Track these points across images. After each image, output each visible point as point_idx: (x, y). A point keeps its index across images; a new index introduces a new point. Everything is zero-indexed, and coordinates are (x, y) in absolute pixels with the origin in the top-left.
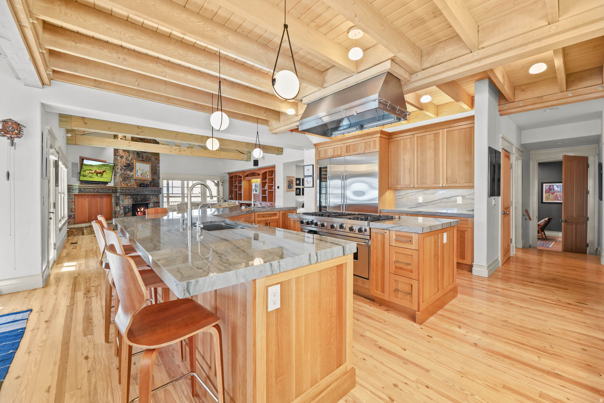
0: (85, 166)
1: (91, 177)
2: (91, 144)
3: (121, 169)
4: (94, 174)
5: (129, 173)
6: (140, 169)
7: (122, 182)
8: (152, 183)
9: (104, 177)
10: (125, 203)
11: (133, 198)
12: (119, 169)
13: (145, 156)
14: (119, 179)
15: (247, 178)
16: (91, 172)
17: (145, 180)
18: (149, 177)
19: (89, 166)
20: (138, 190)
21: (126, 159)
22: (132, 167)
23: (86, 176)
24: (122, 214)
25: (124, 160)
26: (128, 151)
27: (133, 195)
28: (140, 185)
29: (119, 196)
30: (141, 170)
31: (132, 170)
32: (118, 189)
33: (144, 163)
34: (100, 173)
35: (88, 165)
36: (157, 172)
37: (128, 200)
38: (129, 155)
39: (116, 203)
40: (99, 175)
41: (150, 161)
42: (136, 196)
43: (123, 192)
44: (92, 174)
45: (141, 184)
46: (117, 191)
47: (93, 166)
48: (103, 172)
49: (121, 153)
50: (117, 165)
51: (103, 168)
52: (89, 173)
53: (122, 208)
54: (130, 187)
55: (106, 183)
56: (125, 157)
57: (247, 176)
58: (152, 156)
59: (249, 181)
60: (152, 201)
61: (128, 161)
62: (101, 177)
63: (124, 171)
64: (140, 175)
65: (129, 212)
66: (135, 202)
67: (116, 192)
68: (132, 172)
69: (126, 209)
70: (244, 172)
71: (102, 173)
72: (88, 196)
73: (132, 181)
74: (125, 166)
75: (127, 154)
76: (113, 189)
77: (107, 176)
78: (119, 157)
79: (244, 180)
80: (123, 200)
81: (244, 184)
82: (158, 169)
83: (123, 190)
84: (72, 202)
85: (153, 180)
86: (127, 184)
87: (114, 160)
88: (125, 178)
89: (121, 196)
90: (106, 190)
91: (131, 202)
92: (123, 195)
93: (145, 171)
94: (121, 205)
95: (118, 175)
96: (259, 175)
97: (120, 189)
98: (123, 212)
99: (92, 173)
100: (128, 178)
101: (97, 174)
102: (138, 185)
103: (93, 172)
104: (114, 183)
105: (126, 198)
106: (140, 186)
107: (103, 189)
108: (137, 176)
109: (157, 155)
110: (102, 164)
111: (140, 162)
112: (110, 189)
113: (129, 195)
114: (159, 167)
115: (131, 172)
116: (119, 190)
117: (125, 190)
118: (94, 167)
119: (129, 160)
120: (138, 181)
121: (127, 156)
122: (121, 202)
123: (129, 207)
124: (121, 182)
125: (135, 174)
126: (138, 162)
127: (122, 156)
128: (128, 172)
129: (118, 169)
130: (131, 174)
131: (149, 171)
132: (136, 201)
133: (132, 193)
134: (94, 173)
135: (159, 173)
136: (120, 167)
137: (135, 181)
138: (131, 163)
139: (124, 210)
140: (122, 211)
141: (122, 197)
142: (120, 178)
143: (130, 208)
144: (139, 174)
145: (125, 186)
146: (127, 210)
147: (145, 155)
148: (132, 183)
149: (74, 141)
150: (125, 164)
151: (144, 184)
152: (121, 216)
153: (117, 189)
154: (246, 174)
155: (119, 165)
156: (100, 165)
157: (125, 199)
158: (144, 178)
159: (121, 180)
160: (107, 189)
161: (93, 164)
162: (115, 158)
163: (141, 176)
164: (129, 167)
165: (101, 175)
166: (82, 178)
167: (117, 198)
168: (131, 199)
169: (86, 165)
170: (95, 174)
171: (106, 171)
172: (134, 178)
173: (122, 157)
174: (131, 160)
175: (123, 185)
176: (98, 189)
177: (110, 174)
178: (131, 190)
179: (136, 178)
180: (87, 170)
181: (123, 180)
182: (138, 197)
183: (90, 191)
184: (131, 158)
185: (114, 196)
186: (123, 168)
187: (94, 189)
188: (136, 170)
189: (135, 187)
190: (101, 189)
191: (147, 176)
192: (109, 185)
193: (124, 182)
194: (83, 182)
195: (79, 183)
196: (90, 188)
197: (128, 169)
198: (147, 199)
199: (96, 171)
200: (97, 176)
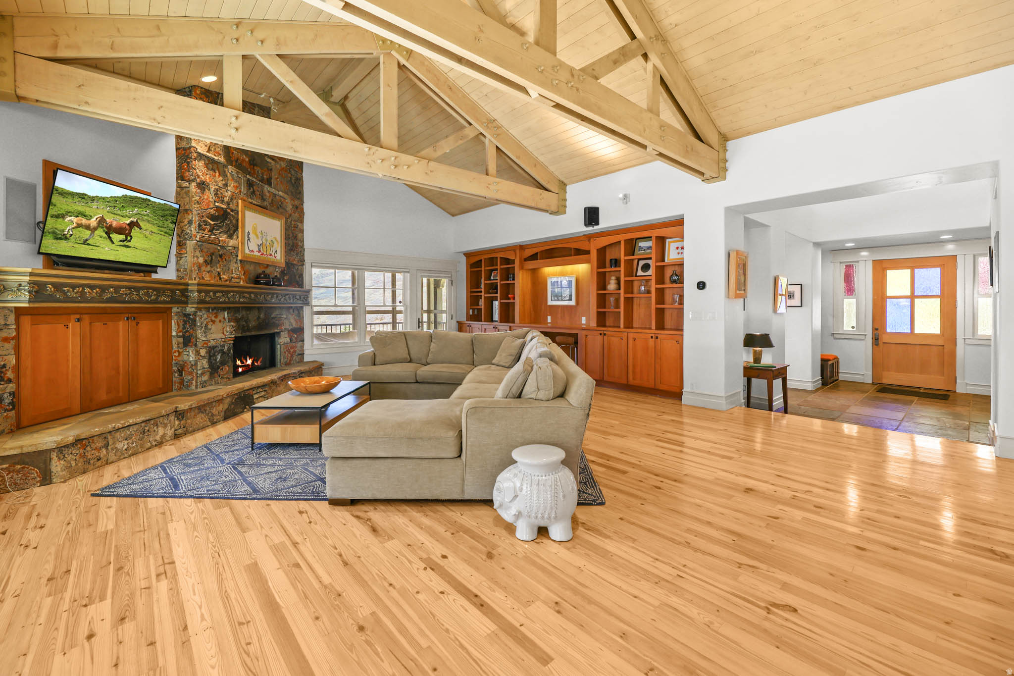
0: (60, 198)
1: (85, 242)
3: (199, 225)
4: (97, 232)
5: (225, 242)
6: (255, 229)
7: (203, 268)
8: (286, 274)
9: (137, 245)
10: (213, 336)
11: (237, 320)
12: (193, 226)
13: (267, 194)
14: (192, 257)
16: (84, 221)
17: (268, 266)
18: (278, 255)
19: (76, 198)
20: (250, 293)
21: (216, 194)
22: (234, 222)
24: (202, 374)
25: (210, 196)
27: (237, 310)
28: (257, 280)
29: (195, 314)
30: (260, 235)
31: (232, 231)
32: (192, 291)
33: (266, 215)
34: (120, 231)
35: (72, 195)
36: (297, 245)
37: (221, 326)
38: (226, 185)
39: (183, 337)
40: (116, 237)
41: (281, 210)
42: (244, 313)
43: (208, 299)
44: (89, 232)
45: (258, 276)
46: (187, 297)
47: (93, 199)
48: (131, 225)
49: (201, 173)
50: (186, 211)
51: (128, 211)
53: (203, 352)
54: (227, 283)
55: (151, 269)
56: (213, 188)
58: (285, 196)
60: (286, 325)
61: (223, 201)
63: (211, 231)
64: (256, 249)
65: (223, 363)
66: (243, 331)
67: (183, 299)
68: (235, 237)
69: (214, 355)
71: (126, 231)
72: (80, 315)
73: (233, 266)
74: (212, 218)
75: (218, 179)
76: (173, 291)
77: (146, 244)
78: (194, 184)
80: (206, 326)
82: (300, 235)
83: (207, 292)
85: (289, 264)
86: (219, 274)
87: (178, 189)
88: (212, 254)
89: (199, 313)
90: (147, 294)
91: (231, 333)
92: (207, 309)
93: (269, 239)
94: (199, 344)
95: (190, 244)
97: (199, 291)
98: (206, 366)
99: (88, 227)
100: (221, 256)
101: (108, 233)
102: (249, 279)
103: (93, 222)
104: (178, 270)
105: (217, 320)
106: (257, 282)
107: (138, 289)
108: (247, 251)
110: (125, 197)
111: (255, 211)
112: (164, 290)
113: (224, 309)
114: (303, 231)
115: (231, 237)
116: (196, 294)
117: (215, 292)
118: (95, 205)
119: (226, 199)
120: (251, 268)
121: (220, 184)
122: (200, 333)
123: (226, 349)
124: (199, 268)
125: (243, 244)
126: (250, 209)
127: (203, 182)
128: (223, 237)
129: (190, 222)
130: (232, 243)
131: (279, 239)
132: (243, 326)
134: (95, 229)
135: (303, 247)
136: (196, 219)
137: (242, 267)
138: (232, 211)
139: (210, 356)
140: (205, 363)
141: (202, 318)
142: (198, 253)
143: (229, 349)
144: (254, 246)
145: (214, 282)
146: (219, 357)
147: (269, 192)
148: (235, 273)
150: (211, 211)
151: (267, 276)
152: (199, 380)
153: (187, 290)
155: (195, 212)
156: (115, 199)
157: (214, 322)
159: (201, 260)
160: (154, 289)
163: (259, 251)
164: (227, 220)
165: (122, 237)
166: (52, 246)
167: (188, 321)
169: (64, 194)
170: (100, 232)
171: (143, 225)
172: (239, 258)
173: (202, 186)
174: (232, 199)
175: (207, 278)
176: (117, 289)
177: (157, 238)
178: (229, 292)
179: (244, 257)
180: (69, 213)
181: (205, 261)
182: (250, 317)
183: (82, 293)
184: (230, 193)
185: (177, 313)
186: (206, 223)
187: (103, 289)
188: (246, 232)
189: (242, 283)
190: (129, 288)
191: (273, 254)
192: (161, 275)
193: (209, 268)
194: (54, 261)
195: (38, 264)
196: (83, 286)
197: (220, 227)
198: (274, 320)
199: (102, 221)
200: (110, 238)
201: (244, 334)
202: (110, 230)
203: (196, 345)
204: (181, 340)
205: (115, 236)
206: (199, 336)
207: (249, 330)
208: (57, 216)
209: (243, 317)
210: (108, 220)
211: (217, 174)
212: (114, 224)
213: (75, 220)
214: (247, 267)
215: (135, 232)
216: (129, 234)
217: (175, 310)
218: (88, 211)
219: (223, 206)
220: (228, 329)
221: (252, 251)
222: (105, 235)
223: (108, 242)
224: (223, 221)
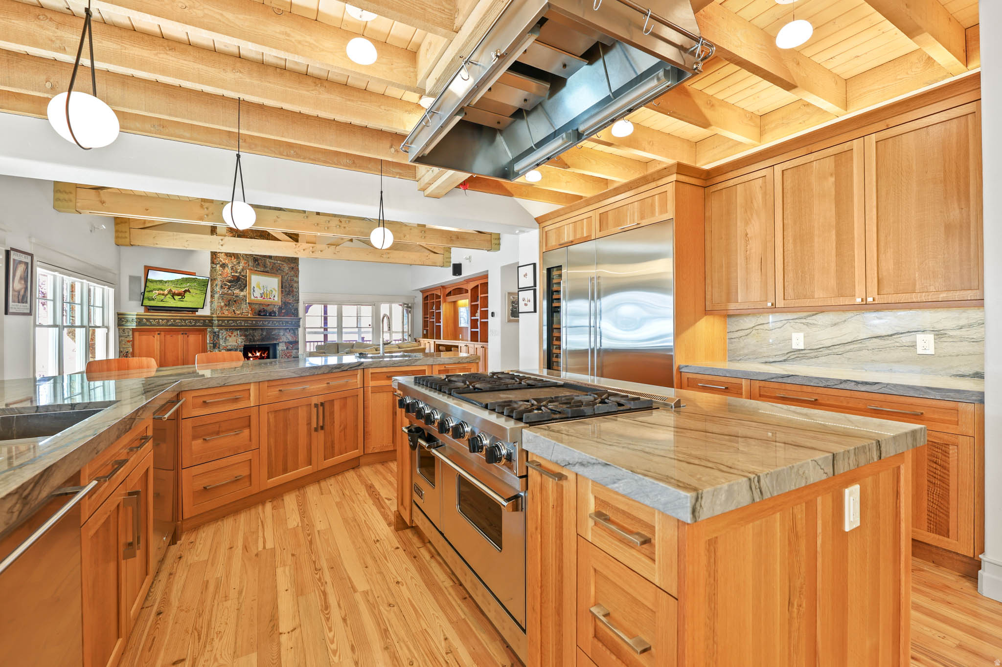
0: (150, 283)
1: (162, 301)
2: (157, 244)
3: (221, 286)
5: (237, 293)
6: (258, 286)
7: (224, 308)
8: (282, 309)
9: (189, 299)
10: (229, 344)
11: (246, 336)
12: (218, 287)
13: (269, 264)
14: (218, 303)
15: (451, 298)
16: (162, 292)
17: (269, 305)
18: (276, 298)
19: (158, 283)
20: (252, 321)
21: (232, 269)
22: (244, 282)
23: (153, 300)
25: (228, 270)
26: (236, 256)
27: (246, 330)
28: (259, 313)
29: (219, 332)
30: (262, 288)
31: (243, 287)
32: (215, 321)
33: (268, 276)
34: (179, 294)
35: (156, 281)
36: (293, 291)
37: (235, 338)
38: (239, 263)
39: (213, 343)
41: (279, 271)
42: (251, 332)
44: (163, 297)
45: (260, 311)
46: (212, 323)
47: (166, 282)
48: (185, 291)
49: (222, 259)
50: (215, 279)
51: (184, 285)
52: (159, 294)
54: (240, 315)
55: (195, 310)
56: (230, 266)
57: (449, 294)
58: (283, 263)
59: (455, 302)
60: (284, 339)
61: (236, 272)
62: (181, 300)
63: (229, 288)
64: (259, 296)
66: (250, 341)
67: (211, 324)
68: (245, 290)
70: (443, 287)
71: (182, 295)
72: (160, 332)
73: (244, 306)
74: (230, 281)
75: (235, 261)
76: (204, 321)
77: (192, 299)
78: (218, 265)
79: (445, 301)
80: (226, 338)
81: (445, 309)
82: (295, 285)
83: (225, 321)
84: (128, 341)
85: (285, 304)
86: (234, 311)
87: (211, 271)
88: (229, 301)
89: (221, 332)
90: (190, 322)
91: (242, 342)
92: (226, 330)
93: (269, 289)
94: (221, 348)
95: (217, 296)
96: (467, 291)
97: (220, 320)
99: (163, 294)
100: (235, 301)
101: (173, 296)
102: (255, 313)
103: (166, 292)
104: (211, 310)
105: (233, 335)
106: (259, 315)
107: (185, 320)
108: (252, 297)
109: (294, 261)
110: (183, 278)
111: (258, 275)
112: (199, 320)
113: (237, 330)
114: (298, 282)
115: (242, 290)
117: (231, 321)
118: (167, 285)
119: (239, 271)
120: (257, 307)
121: (235, 263)
122: (221, 342)
124: (222, 308)
125: (250, 294)
126: (254, 274)
127: (224, 264)
128: (237, 291)
129: (216, 285)
130: (242, 294)
131: (277, 289)
132: (250, 339)
133: (242, 326)
134: (167, 295)
135: (298, 292)
136: (219, 283)
137: (250, 306)
138: (243, 276)
141: (223, 334)
142: (220, 301)
143: (240, 350)
144: (257, 294)
145: (230, 315)
147: (270, 262)
148: (244, 310)
149: (128, 240)
150: (230, 278)
151: (264, 311)
153: (212, 320)
154: (448, 291)
155: (218, 281)
156: (178, 280)
157: (230, 336)
158: (267, 301)
159: (223, 304)
160: (193, 320)
161: (165, 280)
162: (212, 267)
163: (262, 297)
164: (239, 282)
165: (180, 297)
166: (146, 303)
167: (216, 335)
168: (241, 336)
169: (152, 281)
170: (169, 296)
171: (191, 290)
172: (247, 301)
173: (223, 266)
174: (243, 270)
175: (226, 313)
176: (175, 320)
177: (198, 296)
178: (238, 320)
179: (251, 300)
180: (154, 289)
181: (225, 305)
182: (255, 334)
183: (158, 322)
184: (241, 267)
185: (210, 332)
186: (226, 285)
187: (168, 320)
188: (252, 287)
189: (249, 315)
190: (181, 319)
191: (272, 298)
192: (200, 313)
193: (227, 308)
194: (149, 309)
195: (141, 310)
196: (159, 319)
197: (235, 286)
198: (274, 336)
199: (170, 291)
200: (174, 298)
201: (251, 343)
202: (174, 295)
203: (219, 348)
204: (212, 345)
205: (176, 297)
206: (221, 343)
207: (254, 341)
208: (149, 291)
209: (250, 334)
210: (173, 291)
211: (233, 258)
212: (176, 292)
213: (157, 292)
214: (254, 306)
215: (187, 294)
216: (184, 296)
217: (209, 330)
218: (163, 287)
219: (236, 274)
220: (240, 340)
221: (256, 297)
222: (171, 297)
223: (173, 300)
224: (237, 283)
